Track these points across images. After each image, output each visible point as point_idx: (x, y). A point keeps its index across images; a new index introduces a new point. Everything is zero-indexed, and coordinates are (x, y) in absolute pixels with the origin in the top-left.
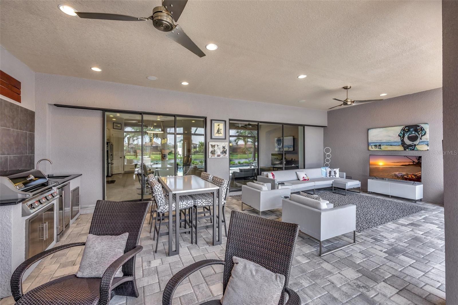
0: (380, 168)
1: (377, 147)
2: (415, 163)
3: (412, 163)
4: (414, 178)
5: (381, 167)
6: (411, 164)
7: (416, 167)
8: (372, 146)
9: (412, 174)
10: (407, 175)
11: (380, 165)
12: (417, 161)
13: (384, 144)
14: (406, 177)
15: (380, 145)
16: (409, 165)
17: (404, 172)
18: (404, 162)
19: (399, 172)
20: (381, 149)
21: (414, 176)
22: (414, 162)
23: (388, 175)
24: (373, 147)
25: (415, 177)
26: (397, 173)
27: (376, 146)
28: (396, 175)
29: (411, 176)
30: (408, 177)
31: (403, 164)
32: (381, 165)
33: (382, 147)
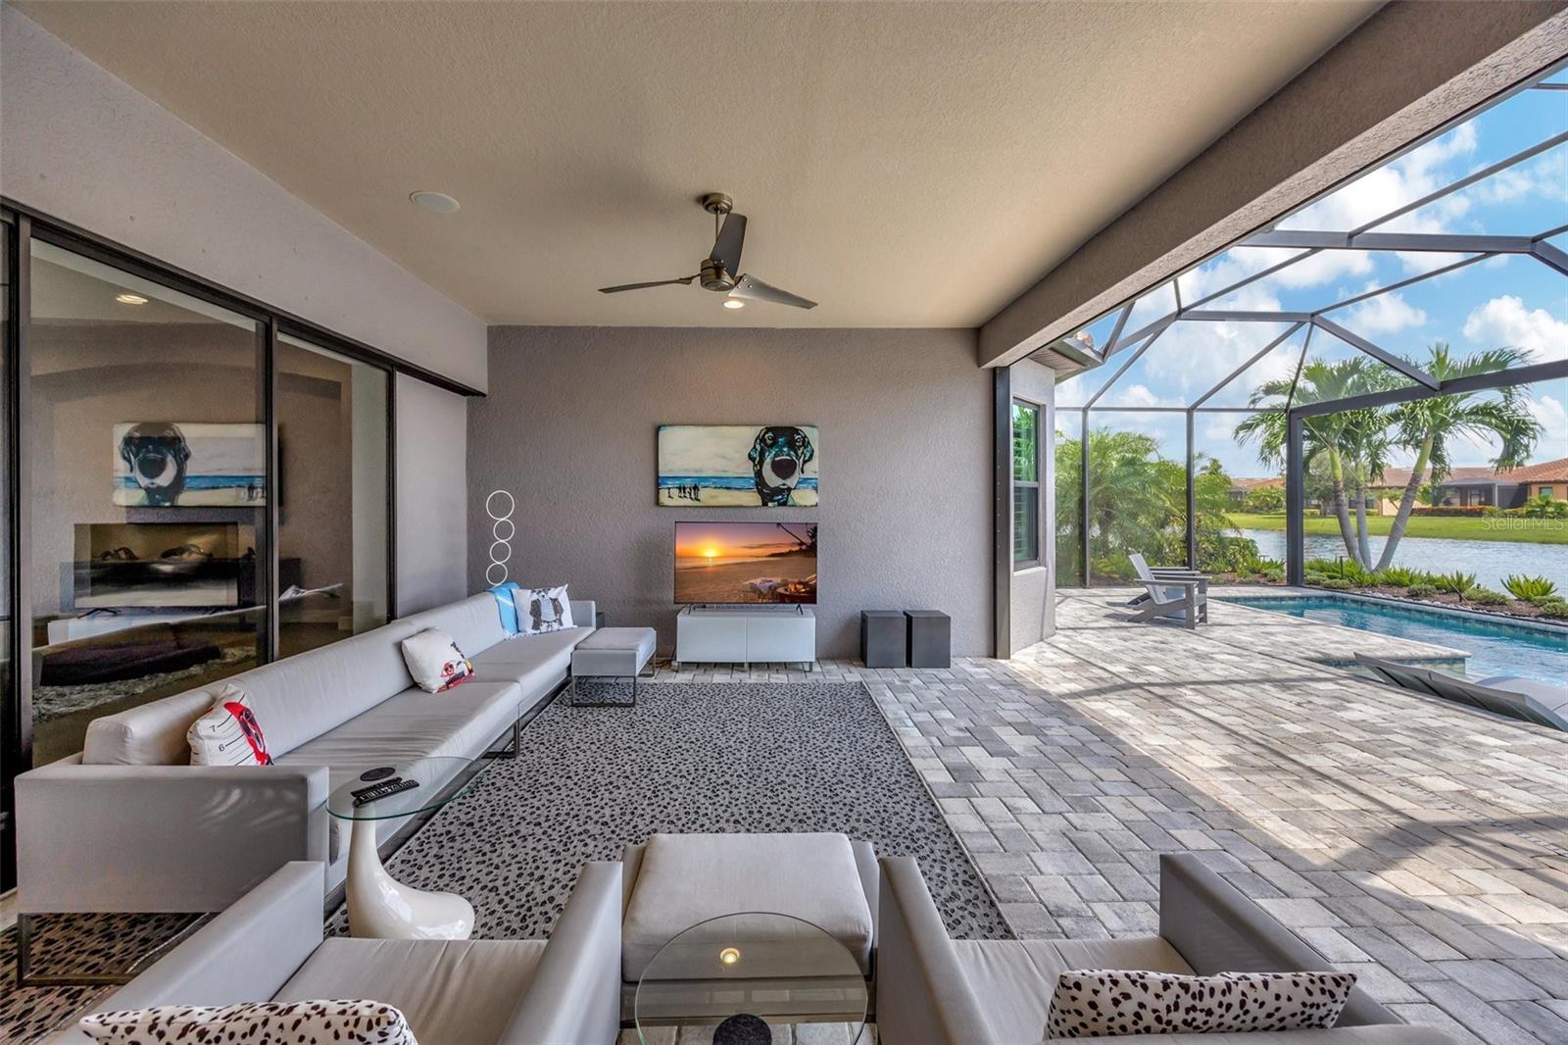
0: (709, 569)
1: (688, 495)
2: (804, 547)
3: (797, 548)
4: (803, 593)
5: (710, 563)
6: (794, 549)
7: (806, 559)
8: (669, 489)
9: (796, 580)
10: (785, 584)
11: (708, 558)
12: (808, 541)
13: (707, 484)
14: (781, 590)
15: (696, 488)
16: (790, 553)
17: (778, 576)
18: (778, 546)
19: (763, 579)
20: (699, 500)
21: (801, 587)
22: (802, 544)
23: (732, 590)
24: (675, 492)
25: (803, 590)
26: (758, 581)
27: (684, 488)
28: (754, 589)
29: (796, 588)
30: (786, 590)
31: (774, 552)
32: (713, 558)
33: (703, 494)
